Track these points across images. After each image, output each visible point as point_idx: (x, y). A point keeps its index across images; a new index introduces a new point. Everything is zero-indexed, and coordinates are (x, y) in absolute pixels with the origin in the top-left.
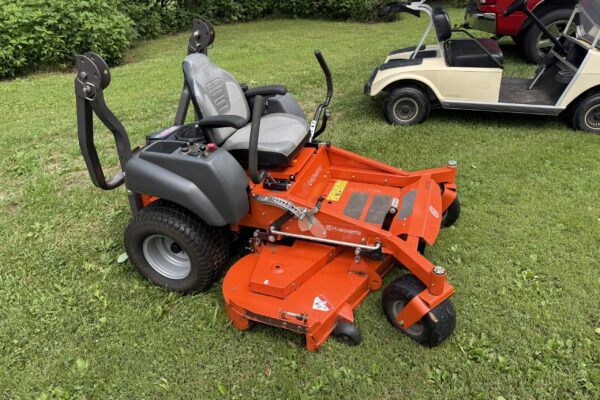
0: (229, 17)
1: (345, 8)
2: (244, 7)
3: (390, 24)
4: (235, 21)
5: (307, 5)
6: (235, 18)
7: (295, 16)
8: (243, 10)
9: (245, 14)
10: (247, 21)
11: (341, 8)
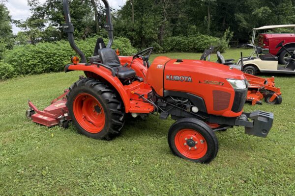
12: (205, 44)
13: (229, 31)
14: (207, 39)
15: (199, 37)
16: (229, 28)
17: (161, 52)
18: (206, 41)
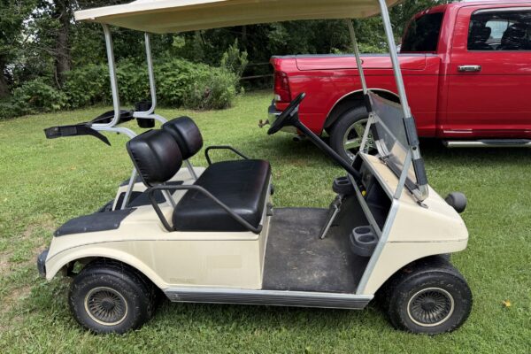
0: (50, 106)
1: (177, 96)
2: (68, 95)
3: (220, 112)
4: (57, 110)
5: (140, 93)
6: (58, 107)
7: (127, 103)
8: (66, 98)
9: (69, 101)
10: (72, 109)
11: (173, 96)
12: (181, 84)
13: (237, 50)
14: (186, 71)
15: (168, 65)
16: (236, 42)
17: (64, 108)
18: (182, 76)
